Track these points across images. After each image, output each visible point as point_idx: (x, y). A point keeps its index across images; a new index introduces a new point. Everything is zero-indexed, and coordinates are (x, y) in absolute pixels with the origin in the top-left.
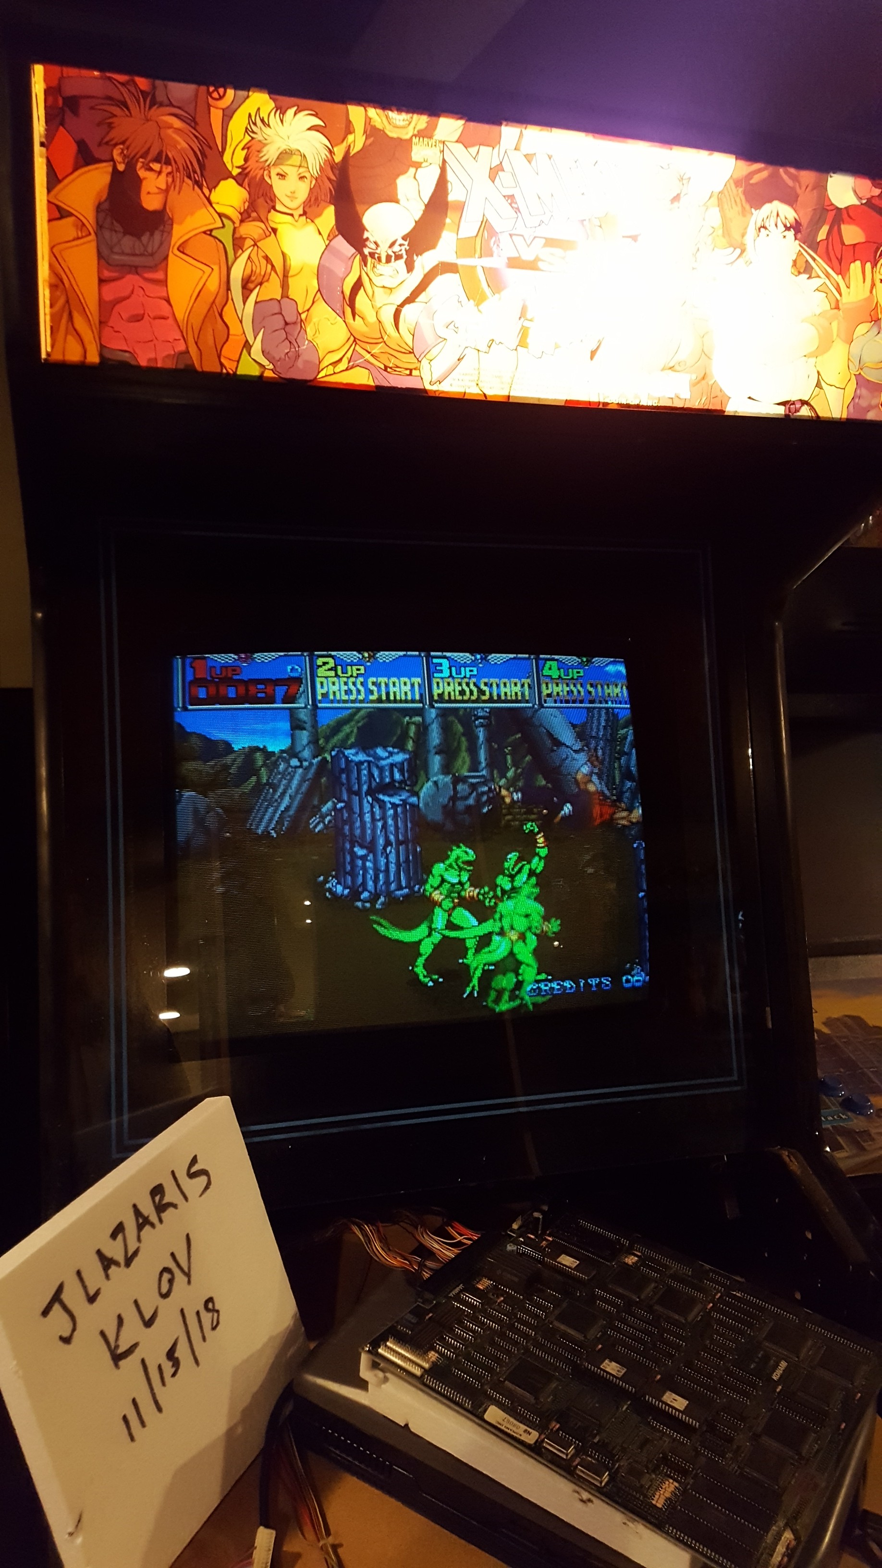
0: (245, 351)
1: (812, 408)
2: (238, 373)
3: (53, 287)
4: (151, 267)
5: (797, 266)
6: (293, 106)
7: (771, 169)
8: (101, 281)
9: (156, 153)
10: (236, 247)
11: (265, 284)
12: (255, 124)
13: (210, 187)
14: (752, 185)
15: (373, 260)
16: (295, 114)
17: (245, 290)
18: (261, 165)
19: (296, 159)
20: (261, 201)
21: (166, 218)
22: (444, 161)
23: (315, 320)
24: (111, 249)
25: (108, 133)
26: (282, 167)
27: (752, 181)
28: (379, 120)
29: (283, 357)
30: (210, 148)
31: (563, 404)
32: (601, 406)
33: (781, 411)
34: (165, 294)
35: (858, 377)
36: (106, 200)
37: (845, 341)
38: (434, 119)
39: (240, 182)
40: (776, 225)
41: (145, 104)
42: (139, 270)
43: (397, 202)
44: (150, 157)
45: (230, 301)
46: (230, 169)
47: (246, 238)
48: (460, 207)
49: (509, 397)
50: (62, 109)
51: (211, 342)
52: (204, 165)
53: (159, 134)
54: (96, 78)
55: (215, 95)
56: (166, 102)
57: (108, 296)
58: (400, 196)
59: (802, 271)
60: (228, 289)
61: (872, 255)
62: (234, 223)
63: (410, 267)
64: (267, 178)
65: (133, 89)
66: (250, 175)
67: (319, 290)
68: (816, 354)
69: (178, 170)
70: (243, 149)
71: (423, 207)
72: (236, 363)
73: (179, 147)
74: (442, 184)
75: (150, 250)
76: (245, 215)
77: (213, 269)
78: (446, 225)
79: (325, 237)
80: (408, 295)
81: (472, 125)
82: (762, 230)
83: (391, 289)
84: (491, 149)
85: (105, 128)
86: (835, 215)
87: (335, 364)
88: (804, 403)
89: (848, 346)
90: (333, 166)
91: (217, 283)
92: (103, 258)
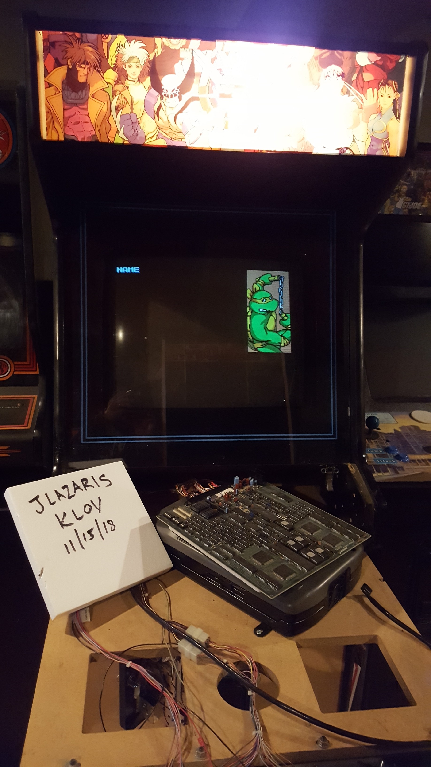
0: (117, 134)
1: (351, 150)
2: (115, 142)
3: (47, 112)
4: (81, 104)
5: (344, 90)
6: (134, 40)
7: (330, 51)
8: (64, 110)
9: (83, 60)
10: (113, 95)
11: (124, 108)
13: (103, 72)
14: (322, 59)
15: (166, 97)
16: (135, 42)
17: (117, 111)
18: (122, 63)
19: (135, 60)
20: (122, 77)
21: (87, 85)
22: (193, 57)
23: (143, 121)
24: (68, 97)
25: (66, 54)
26: (130, 63)
27: (322, 57)
29: (131, 135)
30: (103, 57)
31: (243, 151)
32: (259, 152)
33: (337, 152)
34: (87, 113)
35: (372, 137)
36: (65, 80)
37: (366, 122)
38: (189, 41)
39: (114, 70)
40: (333, 75)
41: (79, 43)
42: (77, 105)
43: (175, 74)
44: (81, 62)
45: (111, 115)
46: (111, 65)
47: (117, 91)
48: (200, 75)
49: (221, 149)
50: (49, 47)
51: (104, 131)
52: (101, 65)
53: (84, 54)
54: (61, 34)
55: (105, 37)
56: (86, 41)
57: (66, 116)
58: (176, 71)
59: (345, 93)
60: (111, 111)
61: (377, 85)
62: (112, 85)
63: (180, 99)
64: (124, 68)
65: (74, 37)
66: (118, 67)
67: (145, 109)
68: (352, 128)
69: (91, 66)
70: (115, 57)
71: (185, 75)
72: (114, 139)
73: (91, 58)
74: (192, 66)
75: (81, 97)
76: (116, 82)
77: (105, 103)
78: (194, 82)
79: (147, 89)
80: (179, 109)
81: (204, 42)
82: (327, 77)
83: (173, 108)
84: (212, 51)
85: (64, 53)
86: (360, 70)
87: (151, 138)
88: (347, 148)
89: (366, 124)
90: (149, 62)
91: (106, 109)
92: (65, 101)
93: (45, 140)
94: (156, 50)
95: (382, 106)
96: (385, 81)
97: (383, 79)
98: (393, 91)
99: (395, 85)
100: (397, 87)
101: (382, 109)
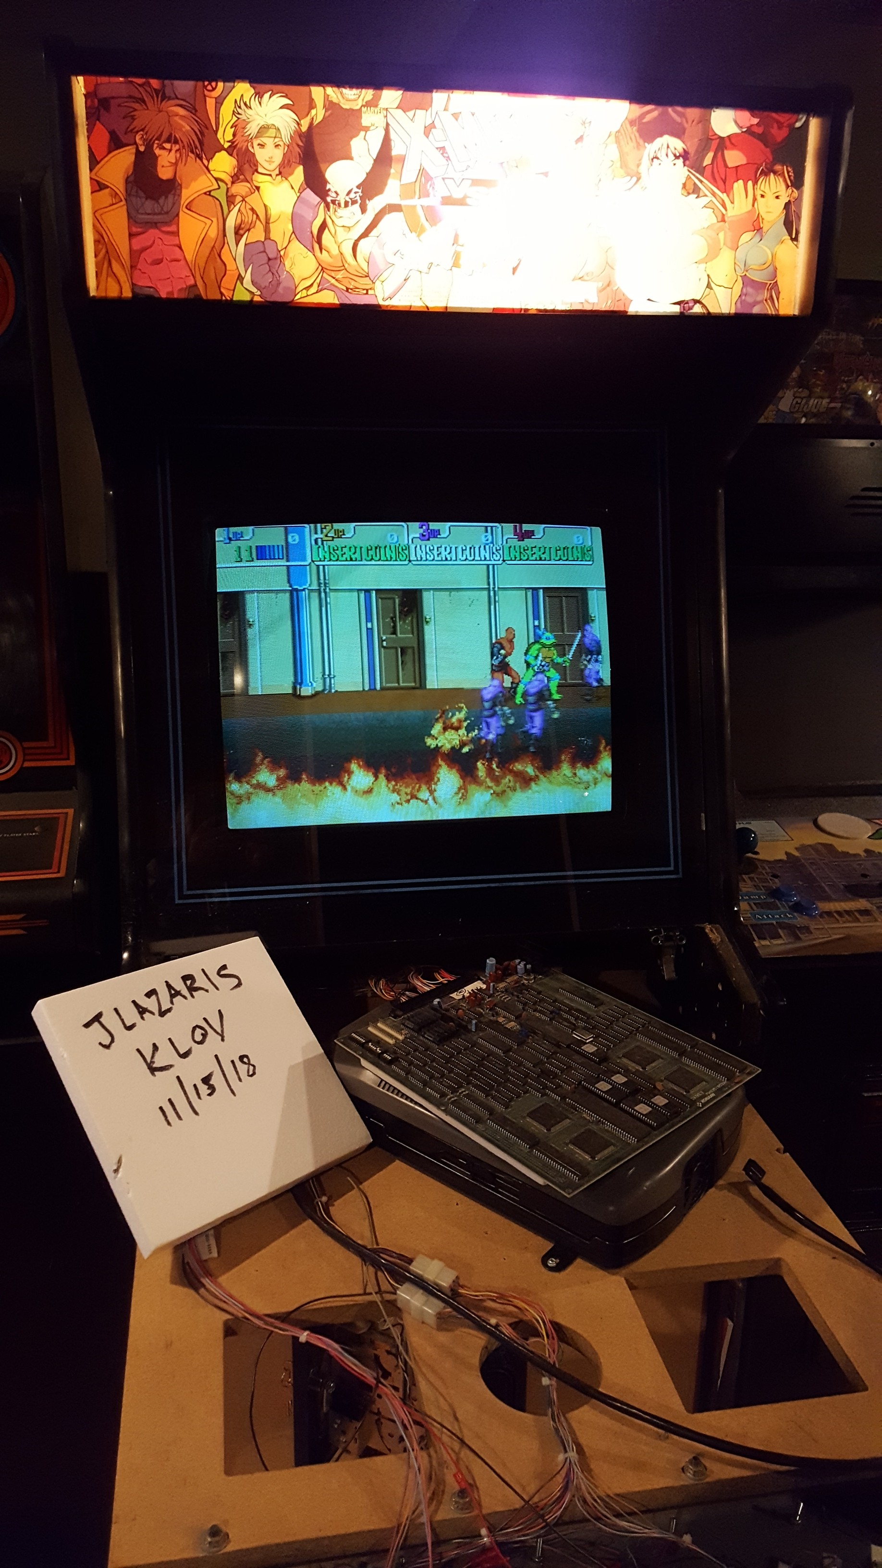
0: (238, 282)
1: (704, 306)
2: (234, 299)
3: (97, 242)
4: (167, 223)
5: (687, 187)
6: (269, 91)
7: (660, 109)
8: (131, 235)
9: (168, 134)
10: (229, 203)
11: (252, 230)
12: (240, 107)
13: (209, 157)
14: (644, 123)
15: (335, 206)
16: (270, 97)
17: (238, 237)
18: (246, 138)
19: (272, 132)
20: (246, 166)
21: (176, 185)
22: (388, 125)
23: (291, 255)
24: (137, 211)
25: (131, 123)
26: (262, 139)
27: (645, 121)
28: (335, 96)
29: (268, 284)
30: (207, 128)
31: (491, 311)
32: (523, 312)
33: (676, 309)
34: (178, 242)
35: (744, 277)
36: (131, 174)
37: (732, 249)
38: (378, 92)
39: (230, 152)
40: (667, 155)
41: (157, 99)
42: (159, 225)
43: (352, 159)
44: (163, 138)
45: (226, 245)
46: (222, 143)
47: (236, 196)
48: (402, 159)
49: (447, 308)
50: (98, 109)
51: (213, 276)
52: (203, 142)
53: (169, 122)
54: (121, 83)
55: (209, 88)
56: (173, 96)
57: (135, 248)
58: (354, 154)
59: (691, 191)
60: (225, 235)
61: (754, 175)
62: (227, 184)
63: (363, 210)
64: (250, 148)
65: (149, 89)
66: (238, 146)
67: (293, 232)
68: (705, 260)
69: (184, 147)
70: (232, 127)
71: (372, 162)
72: (232, 292)
73: (184, 130)
74: (386, 142)
75: (165, 209)
76: (235, 178)
77: (212, 221)
78: (391, 176)
79: (297, 191)
80: (362, 230)
81: (409, 94)
82: (655, 160)
83: (349, 228)
84: (425, 111)
85: (129, 119)
86: (719, 143)
87: (308, 288)
88: (696, 302)
89: (734, 252)
90: (300, 135)
91: (216, 232)
92: (132, 217)
93: (94, 297)
94: (313, 112)
95: (763, 217)
96: (769, 166)
97: (765, 161)
98: (784, 186)
99: (788, 172)
100: (792, 178)
101: (764, 221)
